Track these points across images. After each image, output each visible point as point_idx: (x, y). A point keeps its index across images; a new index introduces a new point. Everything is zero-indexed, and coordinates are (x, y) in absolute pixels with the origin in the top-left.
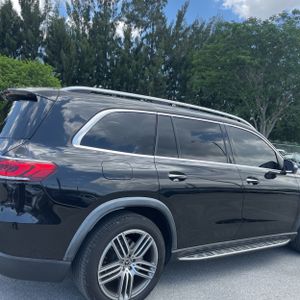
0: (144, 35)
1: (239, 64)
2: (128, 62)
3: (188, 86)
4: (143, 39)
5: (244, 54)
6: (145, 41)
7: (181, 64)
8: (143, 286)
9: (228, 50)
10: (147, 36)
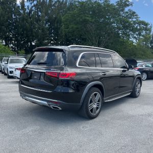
0: (33, 4)
1: (85, 21)
2: (26, 20)
3: (60, 33)
4: (32, 7)
5: (88, 17)
6: (34, 8)
7: (54, 21)
8: (98, 110)
9: (80, 15)
10: (34, 6)
